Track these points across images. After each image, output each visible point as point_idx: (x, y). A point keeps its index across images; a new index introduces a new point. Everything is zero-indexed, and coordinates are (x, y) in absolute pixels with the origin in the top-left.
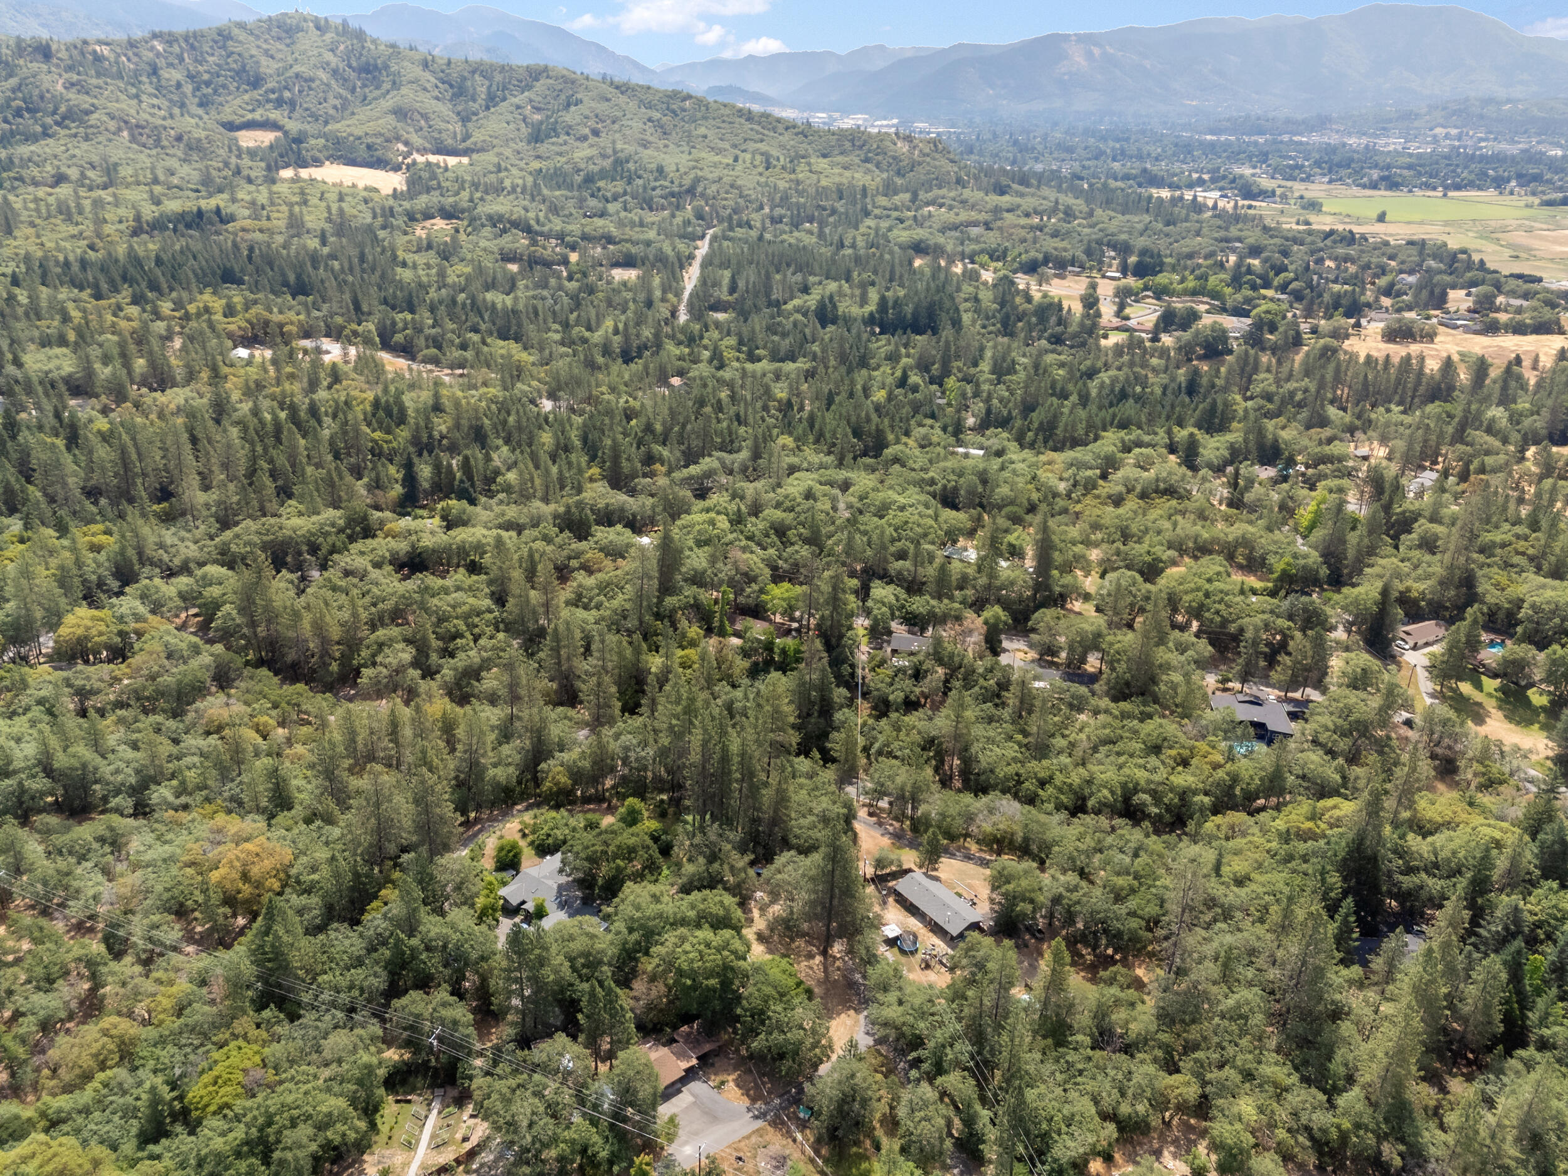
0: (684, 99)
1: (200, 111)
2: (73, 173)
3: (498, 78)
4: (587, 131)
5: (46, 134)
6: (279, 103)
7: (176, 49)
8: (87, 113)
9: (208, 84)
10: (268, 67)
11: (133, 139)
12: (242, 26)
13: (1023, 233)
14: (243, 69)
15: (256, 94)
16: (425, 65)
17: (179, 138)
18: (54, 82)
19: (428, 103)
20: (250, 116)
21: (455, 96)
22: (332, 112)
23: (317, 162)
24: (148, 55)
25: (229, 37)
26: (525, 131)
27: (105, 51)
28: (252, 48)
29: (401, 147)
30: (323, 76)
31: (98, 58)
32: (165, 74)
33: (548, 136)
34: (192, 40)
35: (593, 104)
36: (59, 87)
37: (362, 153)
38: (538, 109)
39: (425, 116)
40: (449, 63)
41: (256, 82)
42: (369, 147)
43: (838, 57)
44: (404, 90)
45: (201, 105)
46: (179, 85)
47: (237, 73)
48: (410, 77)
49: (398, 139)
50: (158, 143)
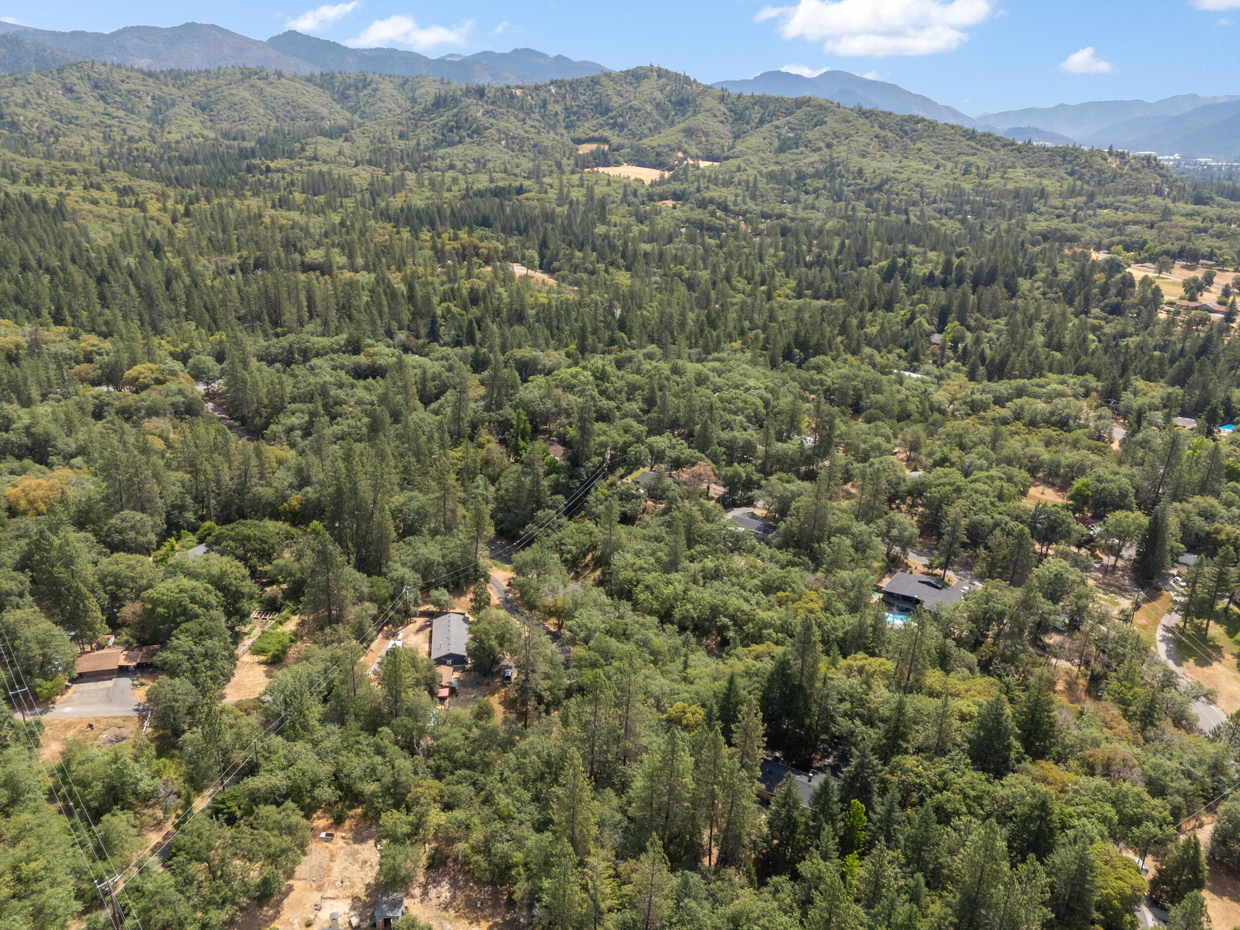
0: (918, 122)
1: (565, 132)
2: (459, 164)
3: (771, 107)
4: (822, 144)
5: (460, 142)
6: (613, 126)
7: (563, 91)
8: (486, 129)
9: (575, 113)
10: (616, 102)
11: (507, 146)
12: (608, 75)
13: (1181, 232)
14: (600, 104)
15: (601, 120)
16: (722, 99)
17: (535, 146)
18: (477, 111)
19: (713, 125)
20: (592, 134)
21: (736, 120)
22: (646, 131)
23: (618, 164)
24: (543, 94)
25: (597, 83)
26: (776, 143)
27: (519, 92)
28: (609, 89)
29: (680, 155)
30: (649, 107)
31: (513, 97)
32: (550, 107)
33: (790, 148)
34: (574, 86)
35: (835, 125)
36: (480, 114)
37: (652, 157)
38: (792, 129)
39: (706, 135)
40: (740, 96)
41: (606, 111)
42: (658, 154)
43: (1148, 105)
44: (699, 116)
45: (567, 127)
46: (556, 114)
47: (596, 106)
48: (707, 107)
49: (679, 149)
50: (521, 149)
